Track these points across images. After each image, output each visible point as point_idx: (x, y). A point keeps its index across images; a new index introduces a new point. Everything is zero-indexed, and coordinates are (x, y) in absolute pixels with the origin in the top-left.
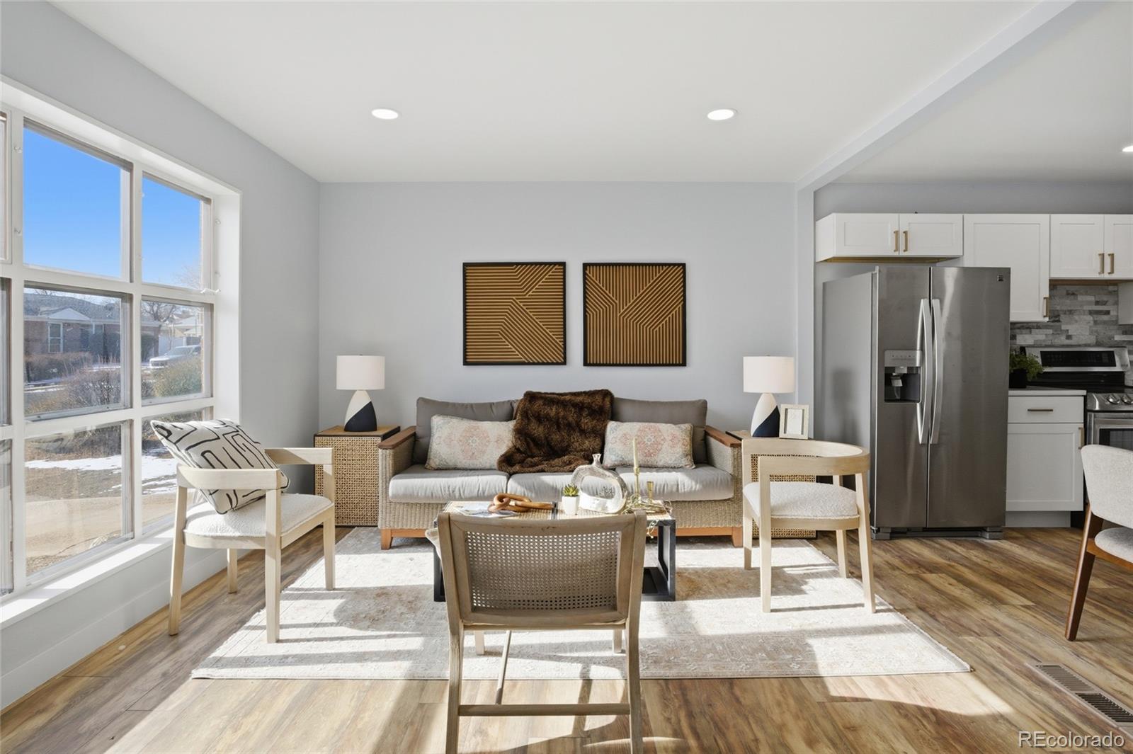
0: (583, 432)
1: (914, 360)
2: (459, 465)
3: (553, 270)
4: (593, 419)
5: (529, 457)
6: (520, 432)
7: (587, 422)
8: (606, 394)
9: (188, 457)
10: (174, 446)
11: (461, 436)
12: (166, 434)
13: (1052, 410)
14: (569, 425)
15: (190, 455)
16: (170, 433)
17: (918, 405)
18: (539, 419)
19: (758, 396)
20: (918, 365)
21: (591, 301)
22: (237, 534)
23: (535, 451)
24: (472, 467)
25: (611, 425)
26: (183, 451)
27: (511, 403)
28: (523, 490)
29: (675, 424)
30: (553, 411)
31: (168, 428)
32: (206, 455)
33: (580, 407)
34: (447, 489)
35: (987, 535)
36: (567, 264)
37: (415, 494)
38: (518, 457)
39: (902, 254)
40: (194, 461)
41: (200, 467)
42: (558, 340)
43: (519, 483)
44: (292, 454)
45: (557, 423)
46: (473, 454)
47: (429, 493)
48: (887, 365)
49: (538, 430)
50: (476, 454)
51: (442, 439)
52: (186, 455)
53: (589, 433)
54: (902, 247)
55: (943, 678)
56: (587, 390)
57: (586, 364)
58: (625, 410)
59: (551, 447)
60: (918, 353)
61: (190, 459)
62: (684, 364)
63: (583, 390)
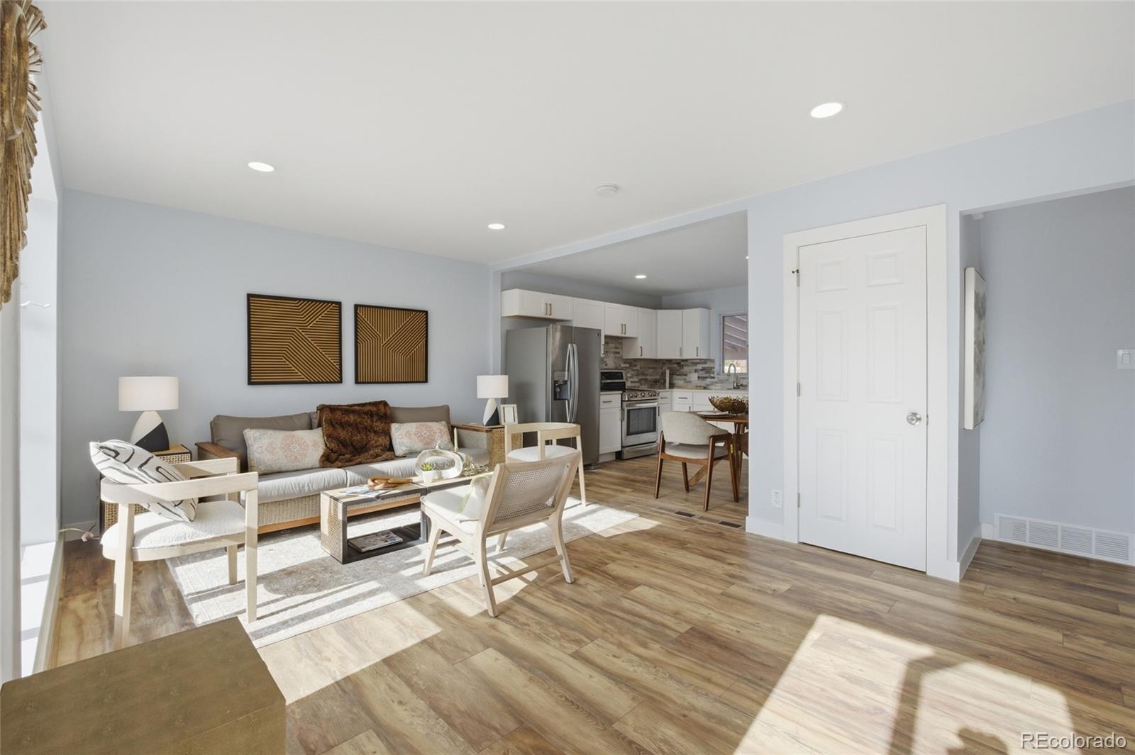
0: (375, 432)
1: (564, 376)
2: (284, 469)
3: (331, 307)
4: (382, 423)
5: (340, 455)
6: (329, 436)
7: (379, 425)
8: (385, 404)
9: (142, 473)
10: (124, 465)
11: (282, 444)
12: (114, 454)
13: (611, 401)
14: (366, 428)
15: (145, 472)
16: (117, 454)
17: (567, 401)
18: (342, 425)
19: (486, 400)
20: (566, 379)
21: (360, 334)
22: (211, 536)
23: (344, 450)
24: (296, 468)
25: (394, 427)
26: (136, 469)
27: (309, 415)
28: (360, 477)
29: (437, 422)
30: (352, 418)
31: (113, 448)
32: (160, 470)
33: (370, 414)
34: (297, 486)
35: (593, 468)
36: (342, 304)
37: (269, 495)
38: (334, 456)
39: (548, 316)
40: (152, 478)
41: (159, 482)
42: (335, 364)
43: (356, 473)
44: (193, 468)
45: (356, 427)
46: (296, 457)
47: (282, 492)
48: (555, 380)
49: (343, 434)
50: (298, 457)
51: (264, 448)
52: (140, 472)
53: (381, 433)
54: (549, 313)
55: (633, 521)
56: (372, 401)
57: (357, 382)
58: (400, 415)
59: (354, 447)
60: (566, 373)
61: (146, 476)
62: (426, 381)
63: (368, 402)
